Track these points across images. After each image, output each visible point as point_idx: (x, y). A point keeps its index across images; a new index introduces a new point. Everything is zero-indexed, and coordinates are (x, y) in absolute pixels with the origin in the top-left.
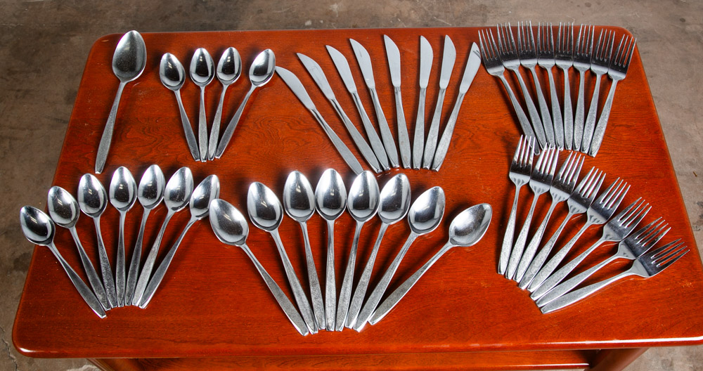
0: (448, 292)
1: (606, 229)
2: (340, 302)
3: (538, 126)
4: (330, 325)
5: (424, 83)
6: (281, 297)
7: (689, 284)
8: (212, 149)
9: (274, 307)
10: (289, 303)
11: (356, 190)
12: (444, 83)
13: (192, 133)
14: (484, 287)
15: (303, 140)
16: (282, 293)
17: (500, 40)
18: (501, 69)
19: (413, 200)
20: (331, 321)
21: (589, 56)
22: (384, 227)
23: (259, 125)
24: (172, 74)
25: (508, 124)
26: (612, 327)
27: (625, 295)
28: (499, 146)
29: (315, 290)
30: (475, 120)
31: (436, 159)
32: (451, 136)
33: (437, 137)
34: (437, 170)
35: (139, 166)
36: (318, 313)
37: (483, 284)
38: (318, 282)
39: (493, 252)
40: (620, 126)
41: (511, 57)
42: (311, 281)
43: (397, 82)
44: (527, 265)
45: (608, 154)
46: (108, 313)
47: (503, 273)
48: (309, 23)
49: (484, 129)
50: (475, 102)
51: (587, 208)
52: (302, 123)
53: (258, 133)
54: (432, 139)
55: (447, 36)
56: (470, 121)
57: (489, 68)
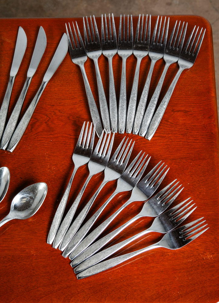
0: (2, 259)
1: (145, 205)
5: (14, 72)
7: (210, 256)
12: (31, 73)
14: (33, 255)
17: (85, 31)
18: (85, 59)
21: (164, 46)
25: (81, 109)
26: (135, 293)
27: (152, 265)
28: (69, 128)
30: (53, 106)
31: (12, 141)
34: (11, 151)
37: (32, 252)
40: (178, 111)
41: (94, 48)
45: (162, 137)
47: (51, 243)
49: (59, 114)
50: (56, 89)
51: (134, 186)
55: (41, 27)
56: (49, 106)
57: (74, 58)
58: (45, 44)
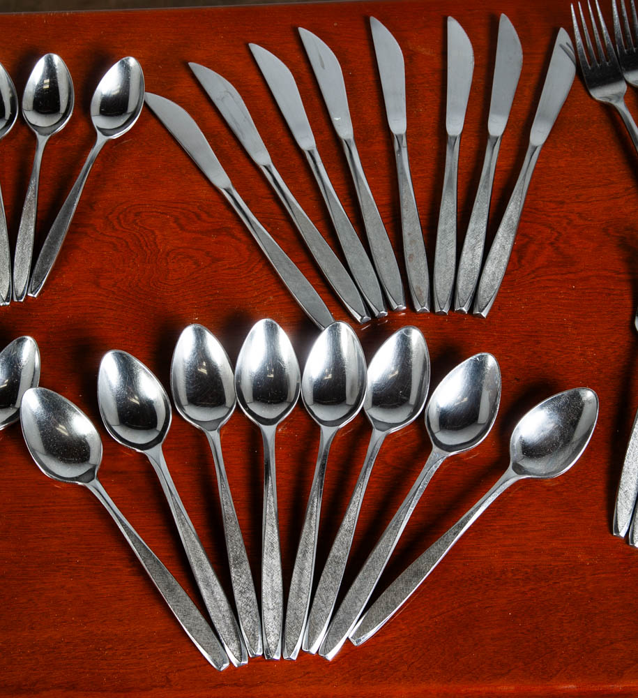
0: (510, 574)
2: (291, 599)
4: (272, 647)
5: (455, 125)
6: (172, 590)
8: (20, 277)
9: (158, 611)
10: (189, 603)
11: (318, 363)
12: (497, 125)
14: (584, 564)
15: (208, 253)
16: (175, 582)
17: (617, 22)
18: (621, 88)
19: (435, 381)
20: (273, 639)
22: (378, 436)
23: (115, 222)
28: (613, 259)
29: (241, 576)
30: (562, 203)
31: (481, 292)
32: (511, 240)
33: (482, 244)
34: (484, 314)
36: (246, 623)
37: (581, 557)
38: (246, 558)
42: (231, 555)
43: (398, 124)
47: (622, 534)
49: (580, 222)
50: (562, 163)
52: (205, 216)
53: (114, 239)
54: (473, 248)
55: (503, 16)
56: (552, 205)
57: (594, 87)
58: (519, 56)
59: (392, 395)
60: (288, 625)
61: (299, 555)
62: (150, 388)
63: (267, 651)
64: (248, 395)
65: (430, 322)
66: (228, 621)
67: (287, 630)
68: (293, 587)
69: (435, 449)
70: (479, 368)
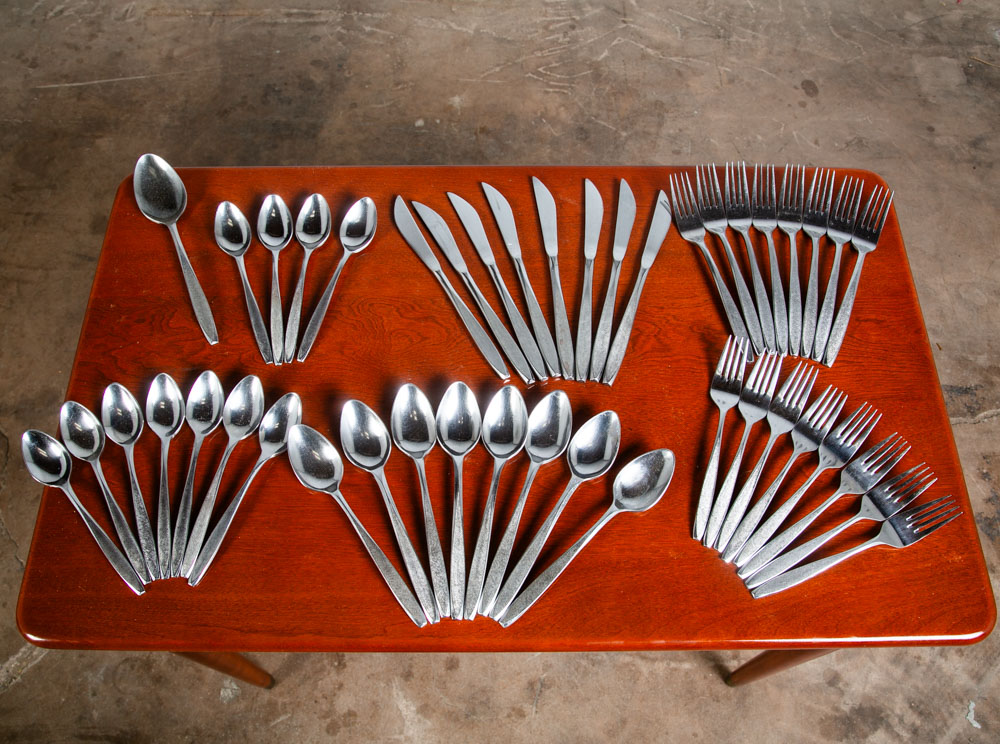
0: (623, 565)
1: (844, 476)
2: (471, 579)
3: (752, 320)
4: (457, 611)
5: (591, 252)
6: (389, 571)
7: (958, 558)
8: (289, 346)
9: (379, 584)
10: (400, 580)
11: (494, 416)
12: (619, 253)
13: (262, 322)
14: (672, 558)
15: (419, 334)
16: (390, 565)
17: (699, 188)
18: (701, 233)
19: (575, 429)
20: (458, 605)
21: (825, 214)
22: (534, 467)
23: (356, 310)
24: (233, 234)
25: (709, 315)
26: (850, 620)
27: (869, 573)
28: (696, 348)
29: (436, 561)
30: (662, 308)
31: (608, 368)
32: (629, 333)
33: (609, 334)
34: (610, 383)
35: (187, 369)
36: (439, 593)
37: (672, 554)
38: (440, 549)
39: (685, 507)
40: (867, 321)
41: (715, 215)
42: (430, 547)
43: (552, 250)
44: (733, 528)
45: (848, 362)
46: (147, 588)
47: (699, 538)
48: (420, 123)
49: (674, 322)
50: (662, 281)
51: (818, 444)
52: (417, 308)
53: (354, 322)
54: (603, 337)
55: (623, 180)
56: (656, 310)
57: (683, 231)
58: (633, 207)
59: (545, 439)
60: (468, 597)
61: (477, 548)
62: (377, 428)
63: (453, 614)
64: (445, 435)
65: (572, 389)
66: (427, 593)
67: (467, 600)
68: (473, 570)
69: (574, 476)
70: (606, 421)
